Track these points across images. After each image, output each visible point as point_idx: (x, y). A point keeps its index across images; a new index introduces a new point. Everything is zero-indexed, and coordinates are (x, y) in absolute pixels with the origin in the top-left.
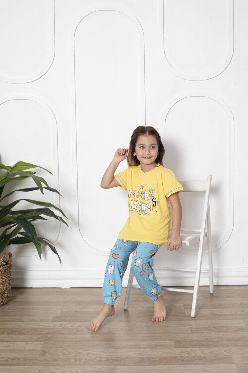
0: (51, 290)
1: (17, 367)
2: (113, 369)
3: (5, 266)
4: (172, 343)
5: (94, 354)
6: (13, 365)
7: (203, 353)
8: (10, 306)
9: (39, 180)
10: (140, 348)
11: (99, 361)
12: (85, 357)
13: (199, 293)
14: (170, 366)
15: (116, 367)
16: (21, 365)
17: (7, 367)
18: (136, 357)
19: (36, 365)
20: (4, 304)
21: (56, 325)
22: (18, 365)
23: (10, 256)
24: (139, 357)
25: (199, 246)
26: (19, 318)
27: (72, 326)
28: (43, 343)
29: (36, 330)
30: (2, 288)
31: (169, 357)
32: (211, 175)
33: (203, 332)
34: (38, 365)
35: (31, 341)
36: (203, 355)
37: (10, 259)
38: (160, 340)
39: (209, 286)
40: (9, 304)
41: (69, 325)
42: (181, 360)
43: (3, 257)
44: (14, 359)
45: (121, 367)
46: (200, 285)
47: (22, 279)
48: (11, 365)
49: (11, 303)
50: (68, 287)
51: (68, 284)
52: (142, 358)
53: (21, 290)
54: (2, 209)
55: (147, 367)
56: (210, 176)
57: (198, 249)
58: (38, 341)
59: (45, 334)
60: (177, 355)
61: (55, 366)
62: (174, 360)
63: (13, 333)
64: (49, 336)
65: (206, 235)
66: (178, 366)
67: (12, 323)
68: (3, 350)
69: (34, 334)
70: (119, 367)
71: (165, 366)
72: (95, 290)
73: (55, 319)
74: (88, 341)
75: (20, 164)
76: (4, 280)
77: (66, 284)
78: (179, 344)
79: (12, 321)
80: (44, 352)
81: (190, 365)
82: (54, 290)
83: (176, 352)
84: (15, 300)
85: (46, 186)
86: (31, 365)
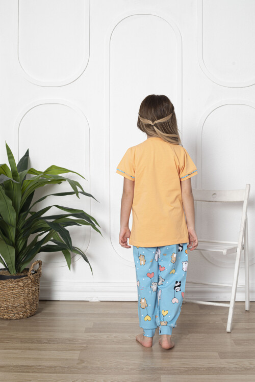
0: (79, 303)
1: (56, 375)
2: (158, 378)
3: (35, 275)
4: (216, 354)
5: (135, 364)
6: (51, 373)
7: (251, 364)
8: (39, 317)
9: (74, 184)
10: (183, 358)
11: (142, 370)
12: (126, 366)
13: (235, 308)
14: (218, 376)
15: (161, 376)
16: (59, 373)
17: (44, 375)
18: (181, 367)
19: (74, 373)
20: (33, 315)
21: (91, 336)
22: (56, 373)
23: (39, 264)
24: (184, 367)
25: (235, 259)
26: (49, 328)
27: (108, 337)
28: (79, 352)
29: (70, 340)
30: (31, 297)
31: (216, 367)
32: (250, 185)
33: (247, 344)
34: (77, 373)
35: (66, 350)
36: (251, 366)
37: (39, 267)
38: (204, 351)
39: (244, 302)
40: (38, 315)
41: (105, 336)
42: (228, 370)
43: (33, 265)
44: (51, 367)
45: (167, 376)
46: (236, 300)
47: (49, 291)
48: (49, 373)
49: (39, 314)
50: (97, 301)
51: (97, 298)
52: (187, 368)
53: (48, 303)
54: (31, 215)
55: (194, 376)
56: (248, 186)
57: (235, 263)
58: (74, 350)
59: (80, 344)
60: (223, 366)
61: (95, 374)
62: (221, 371)
63: (46, 343)
64: (84, 345)
65: (243, 247)
66: (227, 375)
67: (43, 333)
68: (37, 358)
69: (69, 344)
70: (164, 376)
71: (213, 376)
72: (125, 303)
73: (88, 330)
74: (127, 351)
75: (53, 169)
76: (33, 289)
77: (95, 297)
78: (223, 355)
79: (43, 331)
80: (82, 361)
81: (240, 375)
82: (83, 303)
83: (223, 363)
84: (43, 312)
85: (81, 191)
86: (70, 373)
